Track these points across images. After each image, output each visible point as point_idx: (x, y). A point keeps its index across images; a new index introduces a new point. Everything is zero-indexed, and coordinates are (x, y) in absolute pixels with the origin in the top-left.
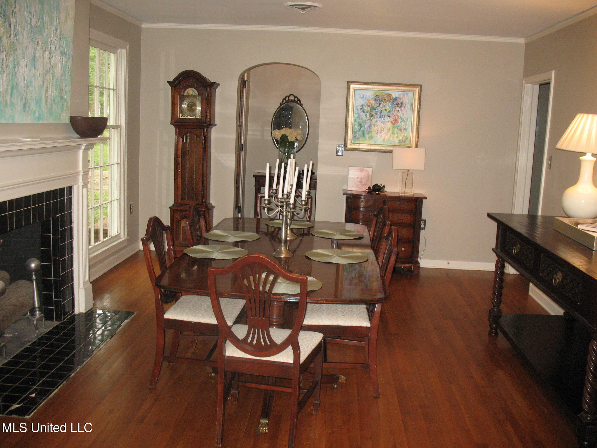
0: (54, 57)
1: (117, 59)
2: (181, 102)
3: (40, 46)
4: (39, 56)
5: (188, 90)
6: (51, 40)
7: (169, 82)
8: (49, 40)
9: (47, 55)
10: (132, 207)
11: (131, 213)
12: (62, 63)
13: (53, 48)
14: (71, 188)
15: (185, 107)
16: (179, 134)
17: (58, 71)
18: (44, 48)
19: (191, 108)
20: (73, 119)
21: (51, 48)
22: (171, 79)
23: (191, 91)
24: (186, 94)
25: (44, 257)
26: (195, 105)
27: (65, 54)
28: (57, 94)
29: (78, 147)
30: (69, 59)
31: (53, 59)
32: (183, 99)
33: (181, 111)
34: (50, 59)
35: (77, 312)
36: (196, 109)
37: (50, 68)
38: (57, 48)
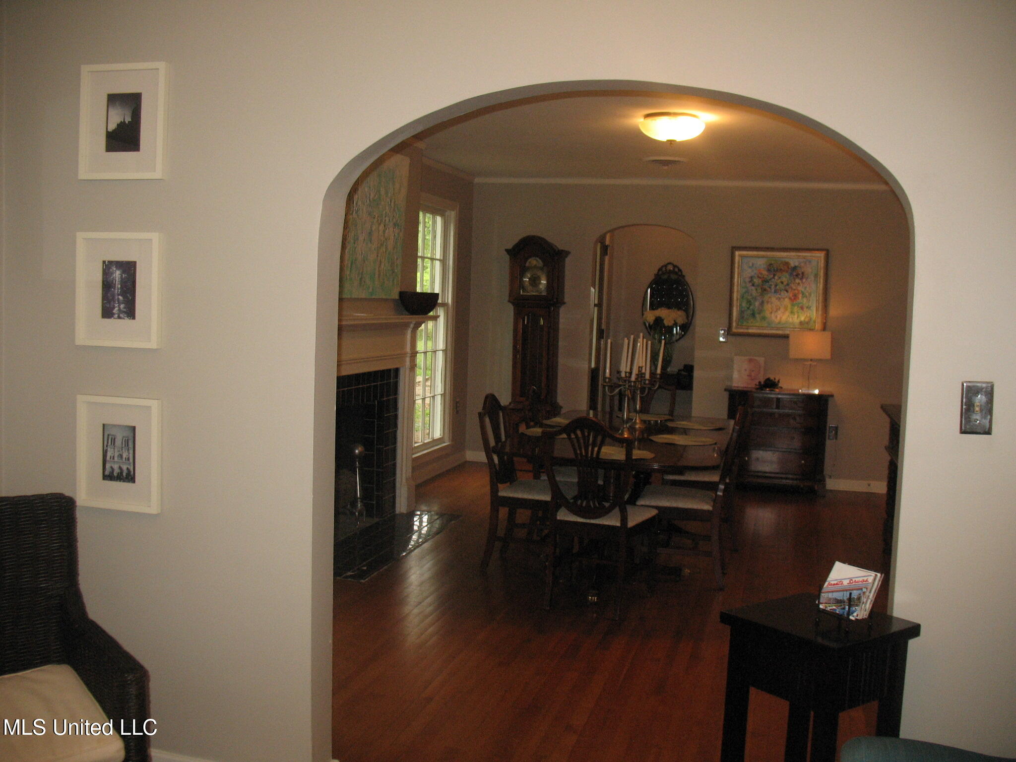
0: (388, 229)
1: (445, 222)
2: (522, 275)
3: (376, 220)
4: (375, 229)
5: (529, 260)
6: (386, 213)
7: (507, 250)
8: (384, 212)
9: (381, 227)
10: (458, 405)
11: (457, 412)
12: (395, 235)
13: (387, 220)
14: (397, 370)
15: (526, 281)
16: (518, 315)
17: (391, 244)
18: (379, 221)
19: (535, 281)
20: (401, 294)
21: (385, 220)
22: (510, 247)
23: (534, 262)
24: (527, 264)
25: (368, 445)
26: (539, 278)
27: (398, 225)
28: (389, 268)
29: (406, 325)
30: (401, 230)
31: (387, 231)
32: (523, 270)
33: (522, 286)
34: (384, 231)
35: (398, 511)
36: (540, 283)
37: (384, 241)
38: (391, 220)
